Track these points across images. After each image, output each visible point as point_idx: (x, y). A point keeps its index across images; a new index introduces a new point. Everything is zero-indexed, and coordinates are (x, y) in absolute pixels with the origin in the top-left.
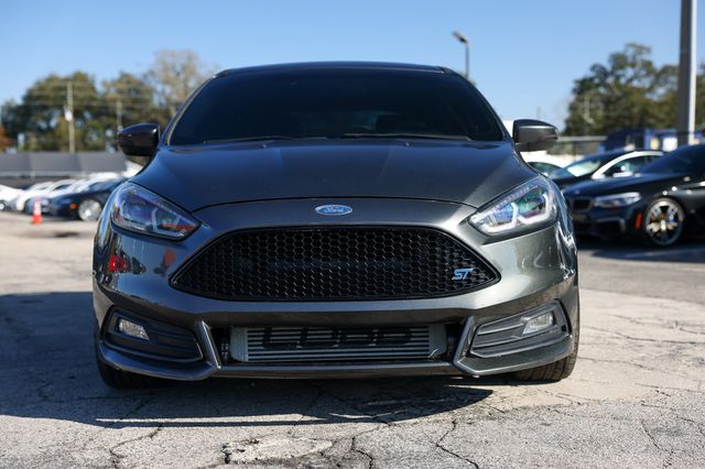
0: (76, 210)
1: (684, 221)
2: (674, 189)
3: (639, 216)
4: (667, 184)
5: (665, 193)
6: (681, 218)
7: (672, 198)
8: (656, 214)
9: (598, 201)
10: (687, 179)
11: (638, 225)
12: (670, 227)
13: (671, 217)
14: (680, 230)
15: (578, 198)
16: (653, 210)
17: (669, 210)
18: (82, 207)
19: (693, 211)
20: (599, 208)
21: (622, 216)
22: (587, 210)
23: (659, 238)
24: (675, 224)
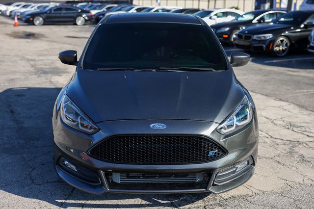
0: (33, 20)
1: (290, 46)
2: (287, 32)
3: (272, 44)
4: (284, 30)
5: (283, 34)
6: (289, 45)
7: (286, 36)
8: (278, 43)
9: (255, 37)
10: (292, 28)
11: (271, 48)
12: (284, 49)
13: (284, 45)
14: (287, 50)
15: (247, 35)
16: (277, 42)
17: (284, 42)
18: (35, 19)
19: (294, 42)
20: (255, 40)
21: (265, 44)
22: (250, 40)
23: (279, 53)
24: (286, 47)
